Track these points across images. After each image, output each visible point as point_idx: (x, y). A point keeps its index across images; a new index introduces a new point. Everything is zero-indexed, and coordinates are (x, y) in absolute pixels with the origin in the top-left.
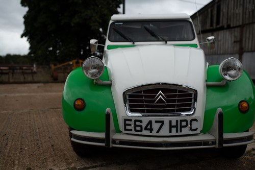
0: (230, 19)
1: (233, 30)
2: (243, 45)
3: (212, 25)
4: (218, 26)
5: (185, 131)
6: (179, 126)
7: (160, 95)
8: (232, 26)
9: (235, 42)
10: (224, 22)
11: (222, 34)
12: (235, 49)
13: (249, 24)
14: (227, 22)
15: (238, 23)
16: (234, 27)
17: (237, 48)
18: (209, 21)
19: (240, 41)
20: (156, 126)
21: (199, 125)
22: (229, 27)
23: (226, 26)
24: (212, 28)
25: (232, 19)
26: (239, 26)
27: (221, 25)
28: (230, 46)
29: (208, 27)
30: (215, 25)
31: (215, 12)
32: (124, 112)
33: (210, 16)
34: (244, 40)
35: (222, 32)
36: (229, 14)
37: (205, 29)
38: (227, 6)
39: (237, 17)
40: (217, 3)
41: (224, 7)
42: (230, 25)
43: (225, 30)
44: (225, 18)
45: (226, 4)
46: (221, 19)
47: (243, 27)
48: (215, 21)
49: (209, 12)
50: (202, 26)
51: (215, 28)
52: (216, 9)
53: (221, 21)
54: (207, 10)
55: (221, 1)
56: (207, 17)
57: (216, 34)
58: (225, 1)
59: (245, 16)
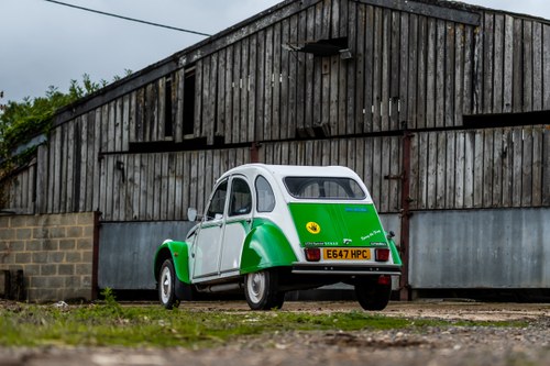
0: (224, 121)
1: (231, 152)
3: (169, 130)
4: (188, 137)
8: (227, 141)
10: (205, 128)
11: (202, 162)
13: (272, 141)
14: (215, 129)
15: (244, 134)
16: (232, 146)
18: (159, 118)
22: (219, 143)
23: (210, 141)
24: (169, 139)
25: (228, 121)
26: (247, 144)
27: (197, 133)
29: (158, 134)
30: (179, 131)
31: (179, 94)
33: (162, 100)
35: (202, 153)
36: (221, 108)
37: (147, 140)
38: (214, 81)
39: (240, 118)
40: (186, 67)
41: (206, 85)
42: (223, 138)
43: (209, 152)
44: (209, 114)
45: (210, 77)
46: (197, 118)
47: (258, 148)
48: (179, 120)
49: (162, 90)
50: (137, 128)
51: (179, 139)
52: (181, 85)
53: (197, 124)
54: (155, 81)
55: (194, 64)
56: (153, 103)
57: (182, 158)
58: (207, 67)
59: (260, 118)
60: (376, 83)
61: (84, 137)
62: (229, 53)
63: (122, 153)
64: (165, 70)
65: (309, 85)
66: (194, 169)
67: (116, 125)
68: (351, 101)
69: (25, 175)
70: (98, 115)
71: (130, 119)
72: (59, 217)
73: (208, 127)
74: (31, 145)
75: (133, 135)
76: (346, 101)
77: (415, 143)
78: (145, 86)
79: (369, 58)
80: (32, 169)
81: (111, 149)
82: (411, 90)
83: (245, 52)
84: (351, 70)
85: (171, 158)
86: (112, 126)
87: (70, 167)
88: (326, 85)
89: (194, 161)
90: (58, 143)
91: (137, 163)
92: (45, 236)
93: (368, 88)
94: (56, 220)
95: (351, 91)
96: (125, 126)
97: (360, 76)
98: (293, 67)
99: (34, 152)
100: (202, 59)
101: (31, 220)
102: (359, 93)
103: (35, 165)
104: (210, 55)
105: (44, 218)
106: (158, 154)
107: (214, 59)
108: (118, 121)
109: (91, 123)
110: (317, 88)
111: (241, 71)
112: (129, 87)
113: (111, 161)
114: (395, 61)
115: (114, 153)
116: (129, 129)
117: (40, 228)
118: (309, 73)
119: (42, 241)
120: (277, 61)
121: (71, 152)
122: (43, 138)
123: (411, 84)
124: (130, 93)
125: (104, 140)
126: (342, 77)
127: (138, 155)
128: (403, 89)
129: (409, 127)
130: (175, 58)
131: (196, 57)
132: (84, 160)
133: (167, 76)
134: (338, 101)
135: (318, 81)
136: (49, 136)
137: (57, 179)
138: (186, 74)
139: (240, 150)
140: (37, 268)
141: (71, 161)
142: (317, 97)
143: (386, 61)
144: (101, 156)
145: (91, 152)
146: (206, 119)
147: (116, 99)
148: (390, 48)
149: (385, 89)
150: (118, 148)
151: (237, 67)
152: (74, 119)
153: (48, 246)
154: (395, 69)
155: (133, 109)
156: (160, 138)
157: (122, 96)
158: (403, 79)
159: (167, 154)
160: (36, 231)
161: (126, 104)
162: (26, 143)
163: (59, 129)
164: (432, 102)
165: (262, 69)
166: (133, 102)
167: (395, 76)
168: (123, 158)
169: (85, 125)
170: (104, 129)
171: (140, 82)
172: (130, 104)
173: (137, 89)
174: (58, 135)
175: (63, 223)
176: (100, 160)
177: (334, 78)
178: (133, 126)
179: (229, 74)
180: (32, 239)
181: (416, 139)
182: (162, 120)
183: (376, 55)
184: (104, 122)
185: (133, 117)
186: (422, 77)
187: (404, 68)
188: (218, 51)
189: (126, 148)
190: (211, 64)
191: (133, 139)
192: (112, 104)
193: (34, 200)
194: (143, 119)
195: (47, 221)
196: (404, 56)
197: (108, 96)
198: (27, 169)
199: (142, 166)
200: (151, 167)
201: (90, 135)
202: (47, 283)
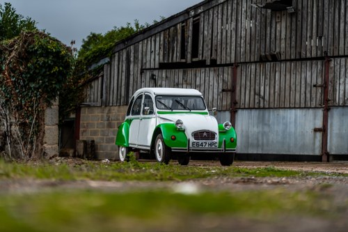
0: (216, 50)
1: (221, 69)
2: (237, 98)
3: (183, 55)
4: (194, 60)
5: (213, 146)
6: (211, 144)
7: (205, 134)
8: (218, 63)
9: (223, 90)
10: (205, 54)
11: (203, 75)
12: (224, 103)
13: (246, 63)
14: (211, 55)
15: (228, 58)
16: (221, 65)
17: (227, 101)
18: (178, 48)
19: (233, 90)
20: (204, 144)
21: (217, 145)
22: (214, 64)
23: (208, 62)
24: (183, 61)
25: (219, 50)
26: (231, 65)
27: (200, 58)
28: (215, 97)
29: (176, 57)
30: (189, 56)
31: (190, 33)
32: (192, 140)
33: (179, 37)
34: (238, 89)
35: (203, 70)
36: (215, 42)
37: (170, 61)
38: (211, 25)
39: (226, 48)
40: (194, 17)
41: (206, 28)
42: (216, 61)
43: (207, 69)
44: (207, 46)
45: (208, 23)
46: (200, 48)
47: (237, 66)
48: (189, 50)
49: (179, 31)
50: (164, 54)
51: (189, 61)
52: (191, 28)
53: (200, 52)
54: (175, 26)
55: (199, 15)
56: (174, 38)
57: (191, 73)
58: (206, 17)
59: (238, 49)
60: (309, 28)
61: (132, 59)
62: (220, 8)
63: (155, 69)
64: (181, 19)
65: (268, 29)
66: (198, 79)
67: (151, 52)
68: (294, 38)
69: (96, 82)
70: (140, 46)
71: (160, 48)
72: (116, 108)
73: (207, 54)
74: (100, 64)
75: (161, 58)
76: (291, 38)
77: (332, 64)
78: (169, 28)
79: (305, 12)
80: (100, 79)
81: (148, 66)
82: (330, 32)
83: (229, 8)
84: (294, 19)
85: (184, 73)
86: (149, 53)
87: (124, 77)
88: (278, 29)
89: (198, 74)
90: (116, 63)
91: (164, 75)
92: (108, 120)
93: (304, 30)
94: (115, 110)
95: (294, 32)
96: (157, 52)
97: (299, 23)
98: (258, 17)
99: (102, 68)
100: (204, 12)
101: (99, 110)
102: (299, 34)
103: (103, 76)
104: (209, 10)
105: (107, 108)
106: (177, 70)
107: (211, 12)
108: (153, 49)
109: (136, 51)
110: (273, 30)
111: (227, 20)
112: (159, 29)
113: (148, 74)
114: (320, 14)
115: (150, 69)
116: (159, 54)
117: (105, 115)
118: (268, 21)
119: (106, 123)
120: (249, 14)
121: (124, 68)
122: (107, 60)
123: (330, 28)
124: (160, 32)
125: (144, 61)
126: (288, 24)
127: (164, 71)
128: (325, 32)
129: (329, 55)
130: (187, 11)
131: (200, 11)
132: (132, 73)
133: (183, 22)
134: (285, 39)
135: (274, 26)
136: (111, 59)
137: (116, 85)
138: (194, 22)
139: (226, 68)
140: (103, 139)
141: (124, 74)
142: (273, 36)
143: (315, 14)
144: (142, 71)
145: (136, 69)
146: (206, 49)
147: (151, 36)
148: (318, 6)
149: (314, 31)
150: (152, 66)
151: (225, 17)
152: (126, 48)
153: (110, 125)
154: (320, 19)
155: (162, 42)
156: (178, 60)
157: (155, 34)
158: (325, 25)
159: (182, 70)
160: (102, 117)
161: (158, 39)
162: (97, 63)
163: (117, 54)
164: (343, 40)
165: (240, 19)
166: (162, 38)
167: (320, 24)
168: (156, 72)
169: (133, 52)
170: (144, 54)
171: (166, 26)
172: (160, 39)
173: (164, 30)
174: (116, 58)
175: (118, 111)
176: (141, 74)
177: (283, 24)
178: (162, 53)
179: (220, 21)
180: (100, 121)
181: (333, 62)
182: (179, 49)
183: (309, 11)
184: (144, 50)
185: (162, 47)
186: (337, 24)
187: (326, 18)
188: (213, 7)
189: (157, 66)
190: (209, 15)
191: (161, 61)
192: (149, 39)
193: (102, 97)
194: (168, 48)
195: (109, 110)
196: (326, 11)
197: (146, 35)
198: (97, 78)
199: (166, 77)
200: (172, 78)
201: (136, 58)
202: (109, 149)
